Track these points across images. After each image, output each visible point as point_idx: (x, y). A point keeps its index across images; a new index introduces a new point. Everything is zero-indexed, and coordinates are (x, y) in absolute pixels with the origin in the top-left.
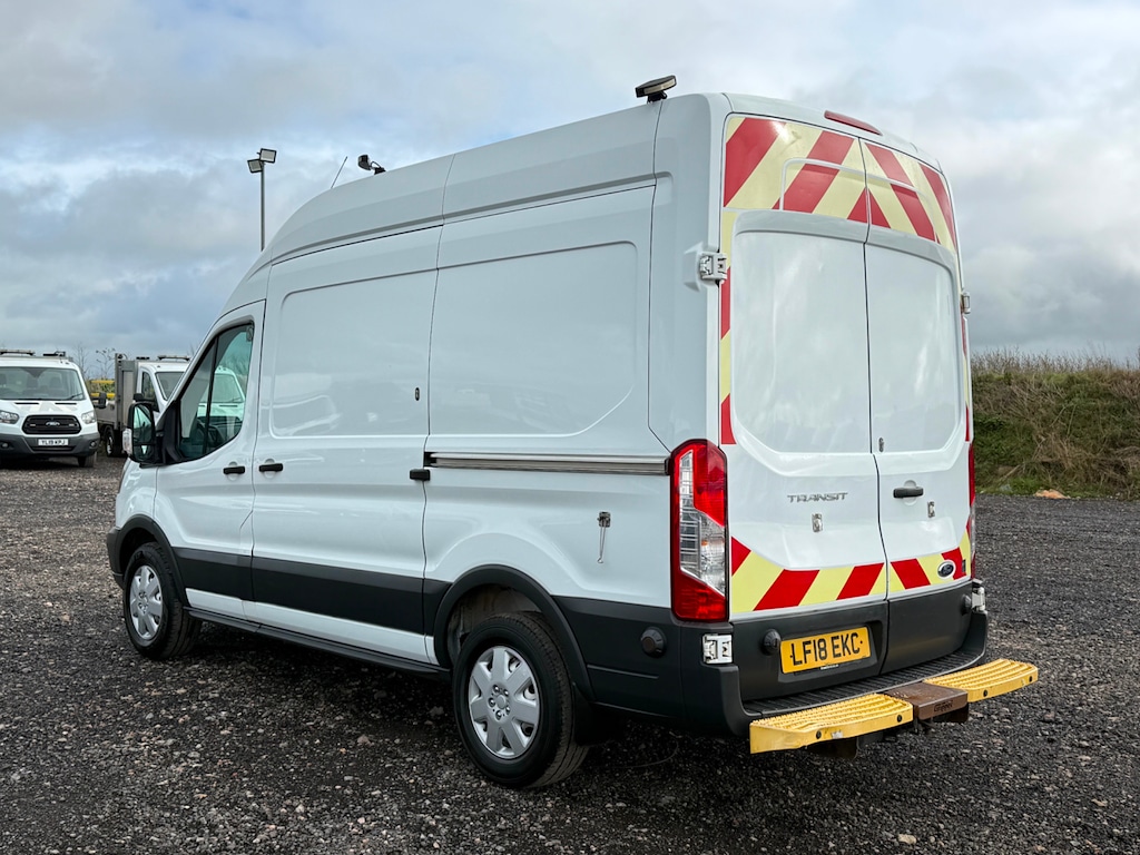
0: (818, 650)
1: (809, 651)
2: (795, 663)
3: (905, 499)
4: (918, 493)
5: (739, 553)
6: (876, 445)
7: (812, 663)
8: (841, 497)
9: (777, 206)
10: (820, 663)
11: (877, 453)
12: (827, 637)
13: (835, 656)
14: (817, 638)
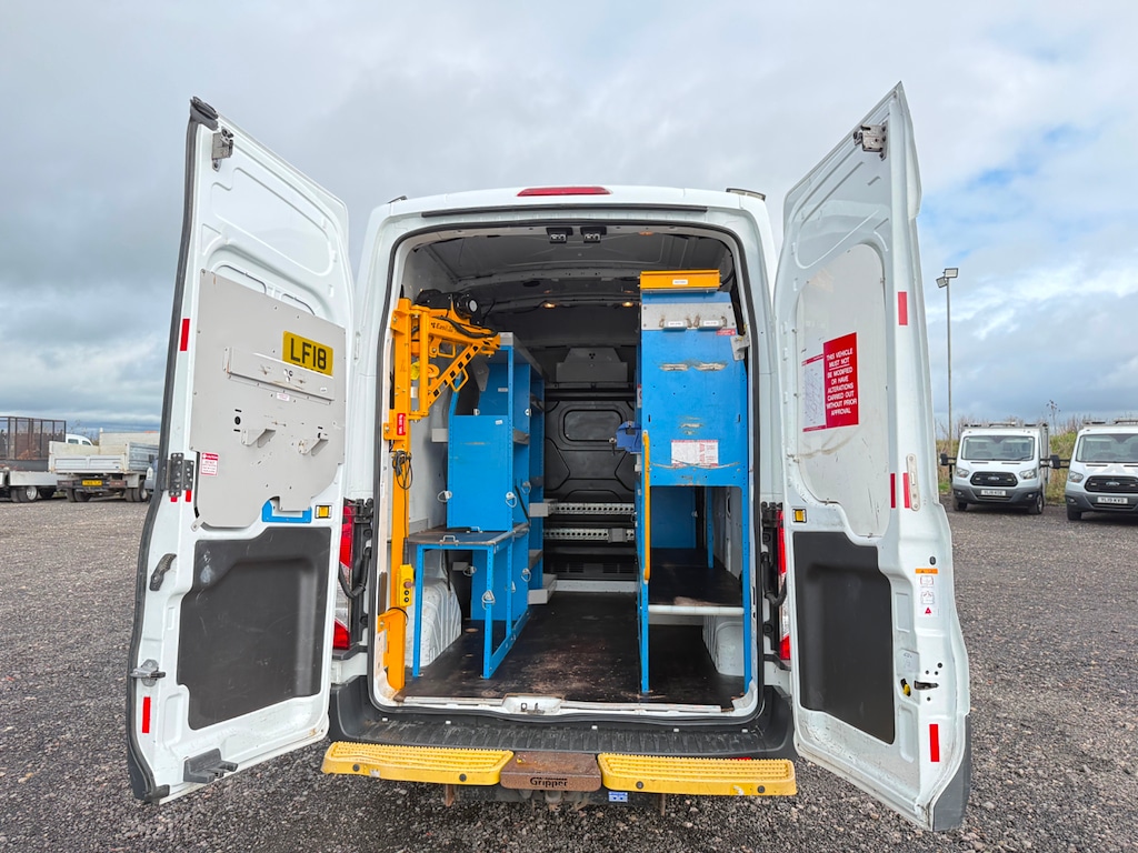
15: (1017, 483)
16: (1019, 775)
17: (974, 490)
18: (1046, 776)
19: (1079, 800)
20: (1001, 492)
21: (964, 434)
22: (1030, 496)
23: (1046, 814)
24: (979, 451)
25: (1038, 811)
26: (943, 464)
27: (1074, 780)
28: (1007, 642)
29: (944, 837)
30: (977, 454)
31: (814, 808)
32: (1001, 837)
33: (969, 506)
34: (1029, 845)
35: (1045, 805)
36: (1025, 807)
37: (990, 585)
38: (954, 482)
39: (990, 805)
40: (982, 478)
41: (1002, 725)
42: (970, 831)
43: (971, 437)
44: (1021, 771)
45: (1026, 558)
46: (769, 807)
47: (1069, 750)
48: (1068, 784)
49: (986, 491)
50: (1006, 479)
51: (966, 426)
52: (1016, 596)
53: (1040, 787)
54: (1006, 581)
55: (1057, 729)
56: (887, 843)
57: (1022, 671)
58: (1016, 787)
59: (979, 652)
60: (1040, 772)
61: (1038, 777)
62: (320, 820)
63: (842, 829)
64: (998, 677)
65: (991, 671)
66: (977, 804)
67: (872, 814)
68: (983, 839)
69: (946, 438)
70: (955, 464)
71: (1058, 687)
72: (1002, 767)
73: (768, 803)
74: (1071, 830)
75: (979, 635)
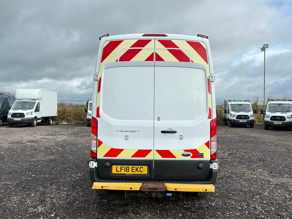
0: (126, 169)
1: (123, 169)
2: (117, 171)
3: (167, 133)
4: (175, 132)
5: (100, 143)
6: (156, 118)
7: (123, 172)
8: (136, 132)
9: (117, 61)
10: (126, 173)
11: (156, 121)
12: (130, 167)
13: (132, 172)
14: (126, 166)
15: (286, 120)
16: (273, 196)
17: (271, 122)
18: (281, 196)
19: (288, 201)
20: (280, 123)
21: (269, 103)
22: (290, 124)
23: (279, 203)
24: (273, 109)
25: (277, 203)
26: (261, 113)
27: (288, 197)
28: (276, 166)
29: (252, 208)
30: (272, 110)
31: (218, 203)
32: (267, 208)
33: (270, 128)
34: (273, 209)
35: (279, 202)
36: (274, 202)
37: (273, 151)
38: (265, 119)
39: (265, 202)
40: (274, 118)
41: (271, 186)
42: (259, 207)
43: (271, 104)
44: (274, 195)
45: (286, 144)
46: (206, 203)
47: (288, 191)
48: (286, 197)
49: (275, 123)
50: (282, 118)
51: (270, 100)
52: (281, 154)
53: (278, 198)
54: (278, 150)
55: (286, 186)
56: (237, 209)
57: (279, 173)
58: (272, 198)
59: (267, 169)
60: (279, 195)
61: (278, 196)
62: (85, 207)
63: (226, 207)
64: (271, 175)
65: (270, 173)
66: (261, 202)
67: (233, 204)
68: (262, 208)
69: (263, 104)
70: (265, 113)
71: (288, 177)
72: (269, 194)
73: (206, 202)
74: (285, 206)
75: (268, 165)
